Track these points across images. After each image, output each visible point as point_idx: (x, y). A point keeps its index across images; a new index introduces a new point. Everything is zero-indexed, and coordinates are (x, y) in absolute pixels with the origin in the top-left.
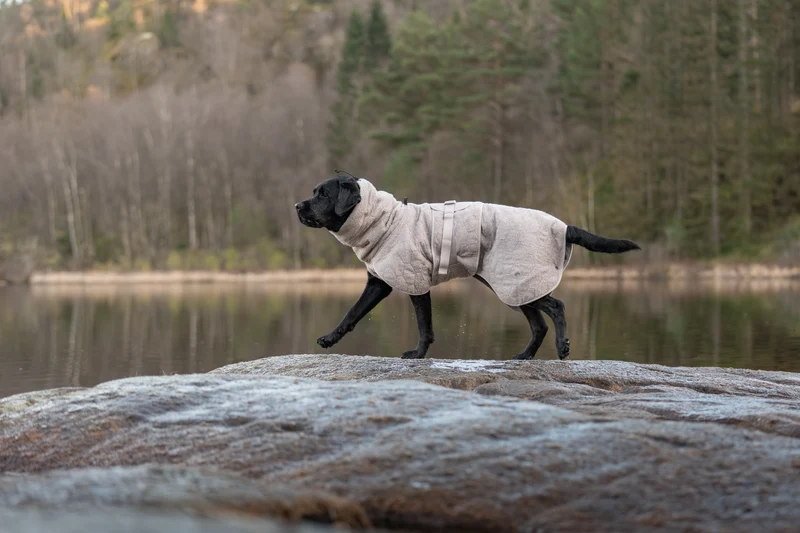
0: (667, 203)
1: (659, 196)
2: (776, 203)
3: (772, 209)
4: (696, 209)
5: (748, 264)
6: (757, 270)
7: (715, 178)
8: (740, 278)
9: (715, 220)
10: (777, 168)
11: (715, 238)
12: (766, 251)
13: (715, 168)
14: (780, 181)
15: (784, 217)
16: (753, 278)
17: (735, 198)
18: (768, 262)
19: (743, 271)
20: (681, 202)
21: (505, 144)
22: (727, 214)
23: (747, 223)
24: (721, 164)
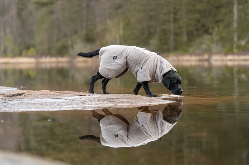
0: (152, 30)
1: (149, 27)
2: (197, 30)
3: (195, 33)
4: (165, 32)
5: (182, 55)
6: (186, 57)
7: (172, 19)
8: (179, 61)
9: (172, 37)
10: (197, 16)
11: (172, 44)
12: (191, 50)
13: (172, 16)
14: (199, 21)
15: (199, 36)
16: (184, 61)
17: (180, 27)
18: (191, 54)
19: (180, 58)
20: (158, 30)
21: (88, 6)
22: (177, 34)
23: (185, 38)
24: (175, 14)
